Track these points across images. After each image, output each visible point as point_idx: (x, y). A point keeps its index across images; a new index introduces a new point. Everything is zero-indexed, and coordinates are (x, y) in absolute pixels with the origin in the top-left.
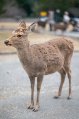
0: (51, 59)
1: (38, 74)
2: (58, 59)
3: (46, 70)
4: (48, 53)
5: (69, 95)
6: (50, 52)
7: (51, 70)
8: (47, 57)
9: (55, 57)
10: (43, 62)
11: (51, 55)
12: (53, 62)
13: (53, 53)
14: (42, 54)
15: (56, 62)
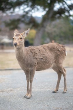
0: (40, 57)
1: (30, 69)
2: (46, 58)
3: (37, 66)
4: (37, 52)
5: (65, 90)
6: (39, 52)
7: (41, 66)
8: (36, 56)
9: (43, 56)
10: (33, 60)
11: (40, 54)
12: (42, 60)
13: (42, 53)
14: (32, 54)
15: (44, 60)
